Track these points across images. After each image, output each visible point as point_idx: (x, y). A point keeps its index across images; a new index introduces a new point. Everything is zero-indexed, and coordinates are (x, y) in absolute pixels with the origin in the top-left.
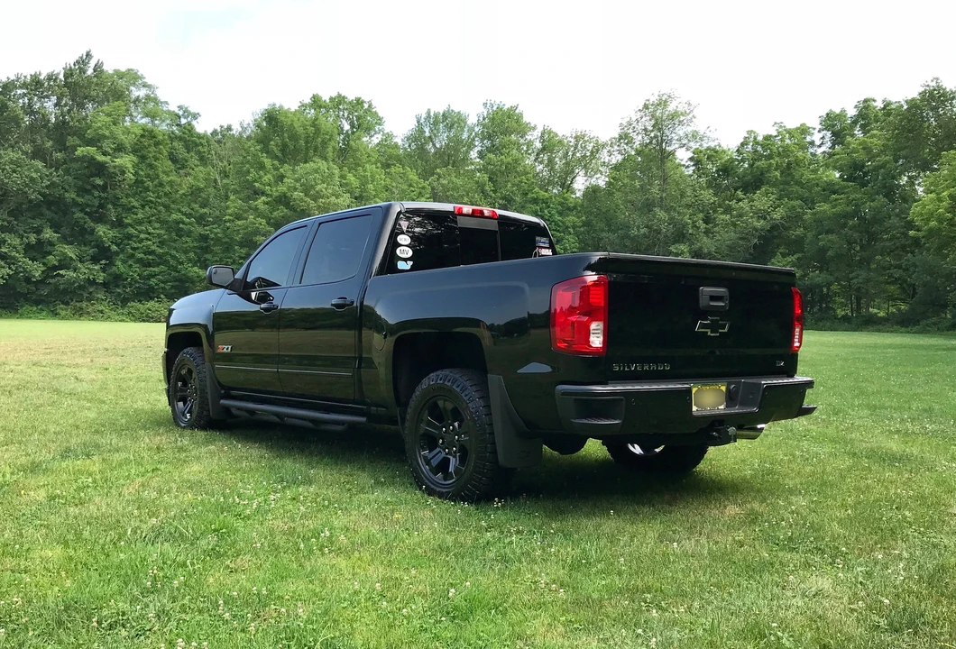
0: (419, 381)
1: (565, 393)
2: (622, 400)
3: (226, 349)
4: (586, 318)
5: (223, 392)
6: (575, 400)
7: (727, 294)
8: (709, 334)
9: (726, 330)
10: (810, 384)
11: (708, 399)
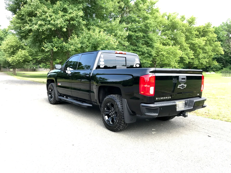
0: (105, 97)
1: (143, 106)
2: (158, 108)
3: (60, 84)
4: (149, 86)
5: (59, 94)
6: (146, 108)
7: (186, 78)
8: (181, 88)
9: (185, 87)
10: (205, 100)
11: (180, 105)
